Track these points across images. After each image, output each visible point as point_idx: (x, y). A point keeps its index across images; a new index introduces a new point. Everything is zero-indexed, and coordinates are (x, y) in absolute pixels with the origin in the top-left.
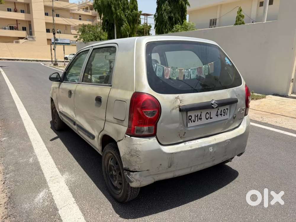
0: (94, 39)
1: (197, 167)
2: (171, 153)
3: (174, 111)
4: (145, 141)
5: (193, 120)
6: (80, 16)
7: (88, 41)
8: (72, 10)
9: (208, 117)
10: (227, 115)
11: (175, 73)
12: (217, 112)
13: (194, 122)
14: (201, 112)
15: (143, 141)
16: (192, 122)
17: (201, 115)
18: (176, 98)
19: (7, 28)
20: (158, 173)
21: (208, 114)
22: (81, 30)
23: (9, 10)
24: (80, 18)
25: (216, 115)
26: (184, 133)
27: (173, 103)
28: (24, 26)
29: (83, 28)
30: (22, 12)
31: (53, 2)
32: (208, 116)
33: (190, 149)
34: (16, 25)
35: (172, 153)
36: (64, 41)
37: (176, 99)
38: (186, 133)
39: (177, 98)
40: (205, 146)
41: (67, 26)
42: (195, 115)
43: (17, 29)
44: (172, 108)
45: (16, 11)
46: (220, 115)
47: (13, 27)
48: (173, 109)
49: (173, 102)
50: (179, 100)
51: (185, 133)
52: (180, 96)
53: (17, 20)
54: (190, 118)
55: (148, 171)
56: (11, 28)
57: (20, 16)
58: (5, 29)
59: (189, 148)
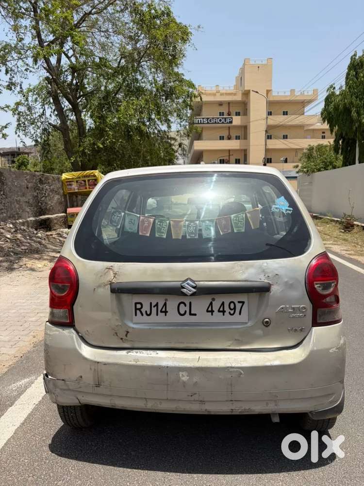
0: (322, 167)
1: (161, 403)
2: (95, 362)
3: (101, 291)
4: (56, 331)
5: (146, 312)
6: (324, 133)
7: (313, 172)
8: (307, 125)
9: (186, 312)
10: (240, 314)
11: (164, 228)
12: (211, 304)
13: (148, 315)
14: (166, 300)
15: (54, 331)
16: (142, 315)
17: (165, 304)
18: (107, 268)
19: (216, 162)
20: (79, 390)
21: (185, 305)
22: (305, 156)
23: (222, 138)
24: (322, 136)
25: (208, 311)
26: (126, 333)
27: (101, 276)
28: (238, 158)
29: (309, 152)
30: (238, 138)
31: (267, 119)
32: (183, 309)
33: (133, 363)
34: (227, 158)
35: (98, 363)
36: (290, 173)
37: (108, 270)
38: (129, 334)
39: (110, 269)
40: (167, 367)
41: (297, 150)
42: (151, 303)
43: (228, 162)
44: (97, 285)
45: (229, 138)
46: (219, 311)
47: (223, 160)
48: (99, 286)
49: (100, 274)
50: (111, 273)
51: (128, 332)
52: (116, 265)
53: (229, 151)
54: (139, 306)
55: (63, 381)
56: (222, 162)
57: (234, 144)
58: (214, 163)
59: (131, 361)
